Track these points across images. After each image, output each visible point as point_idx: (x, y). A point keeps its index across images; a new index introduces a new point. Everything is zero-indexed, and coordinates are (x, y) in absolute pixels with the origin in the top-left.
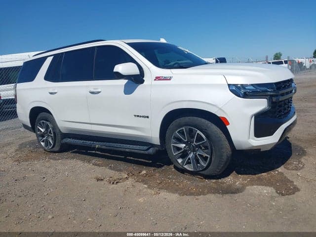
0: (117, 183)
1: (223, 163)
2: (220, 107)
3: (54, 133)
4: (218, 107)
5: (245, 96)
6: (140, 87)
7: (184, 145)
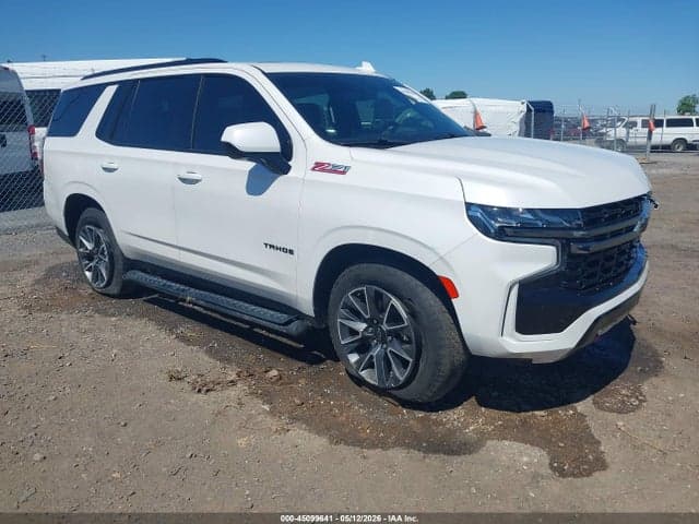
0: (208, 391)
1: (441, 379)
2: (442, 254)
3: (111, 256)
4: (437, 254)
5: (501, 235)
6: (281, 182)
7: (365, 325)
